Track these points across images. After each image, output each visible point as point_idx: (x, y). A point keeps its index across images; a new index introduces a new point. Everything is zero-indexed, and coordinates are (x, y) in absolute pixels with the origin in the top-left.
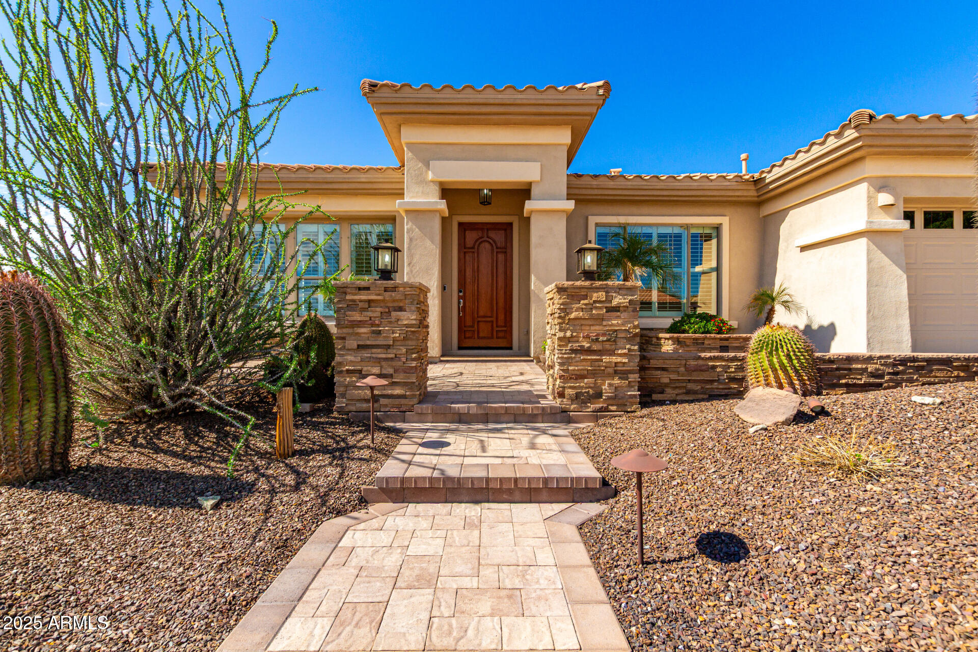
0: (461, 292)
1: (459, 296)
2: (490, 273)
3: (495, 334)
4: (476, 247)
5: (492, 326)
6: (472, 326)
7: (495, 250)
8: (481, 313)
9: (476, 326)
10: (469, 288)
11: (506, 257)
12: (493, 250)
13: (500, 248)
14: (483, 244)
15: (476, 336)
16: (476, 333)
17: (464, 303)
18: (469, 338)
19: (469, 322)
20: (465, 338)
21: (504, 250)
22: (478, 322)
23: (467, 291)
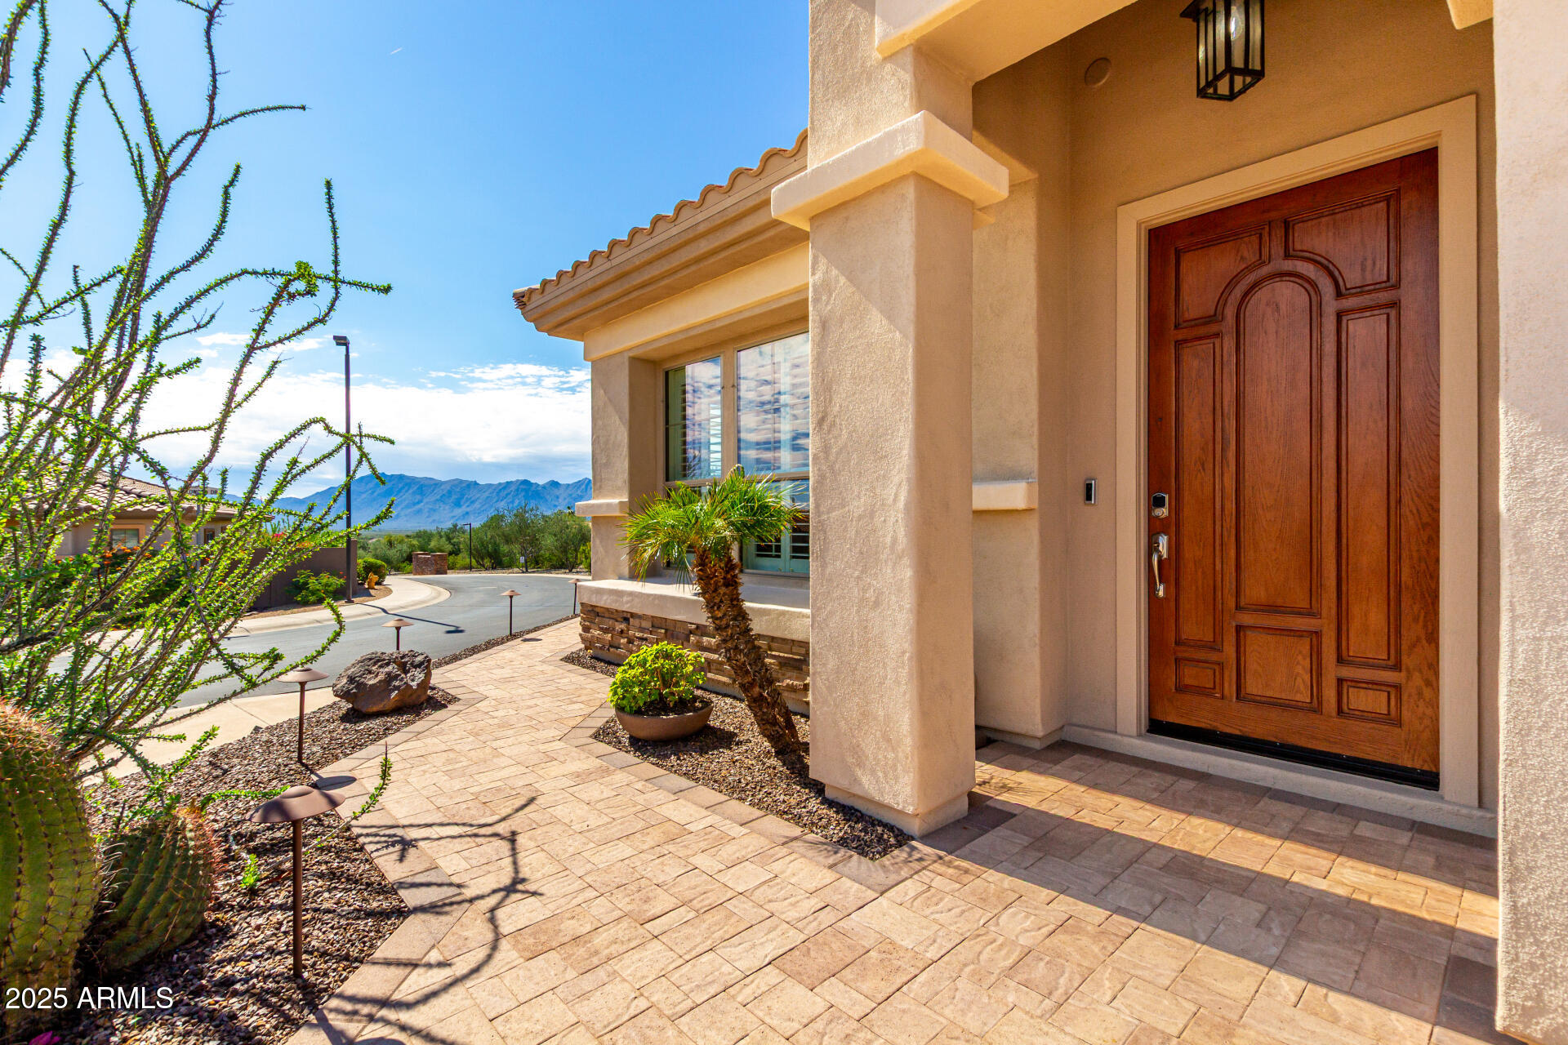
0: (1159, 503)
1: (1152, 520)
2: (1302, 414)
3: (1330, 694)
4: (1230, 312)
5: (1316, 653)
6: (1214, 646)
7: (1331, 306)
8: (1255, 591)
9: (1230, 650)
10: (1196, 483)
11: (1395, 328)
12: (1315, 311)
13: (1361, 290)
14: (1262, 296)
15: (1230, 689)
16: (1230, 675)
17: (1176, 547)
18: (1201, 691)
19: (1195, 628)
20: (1181, 689)
21: (1384, 297)
22: (1239, 629)
23: (1187, 497)
